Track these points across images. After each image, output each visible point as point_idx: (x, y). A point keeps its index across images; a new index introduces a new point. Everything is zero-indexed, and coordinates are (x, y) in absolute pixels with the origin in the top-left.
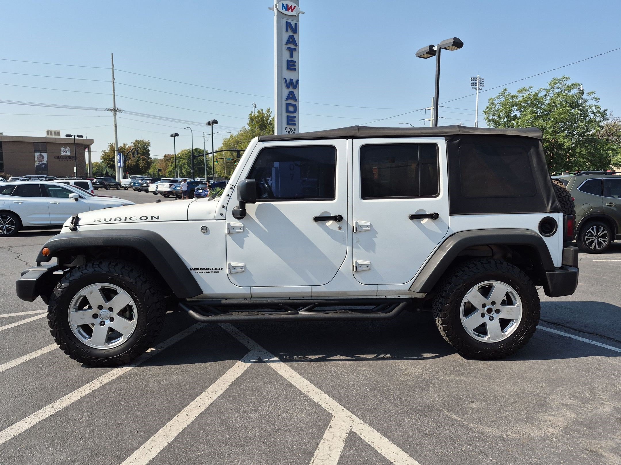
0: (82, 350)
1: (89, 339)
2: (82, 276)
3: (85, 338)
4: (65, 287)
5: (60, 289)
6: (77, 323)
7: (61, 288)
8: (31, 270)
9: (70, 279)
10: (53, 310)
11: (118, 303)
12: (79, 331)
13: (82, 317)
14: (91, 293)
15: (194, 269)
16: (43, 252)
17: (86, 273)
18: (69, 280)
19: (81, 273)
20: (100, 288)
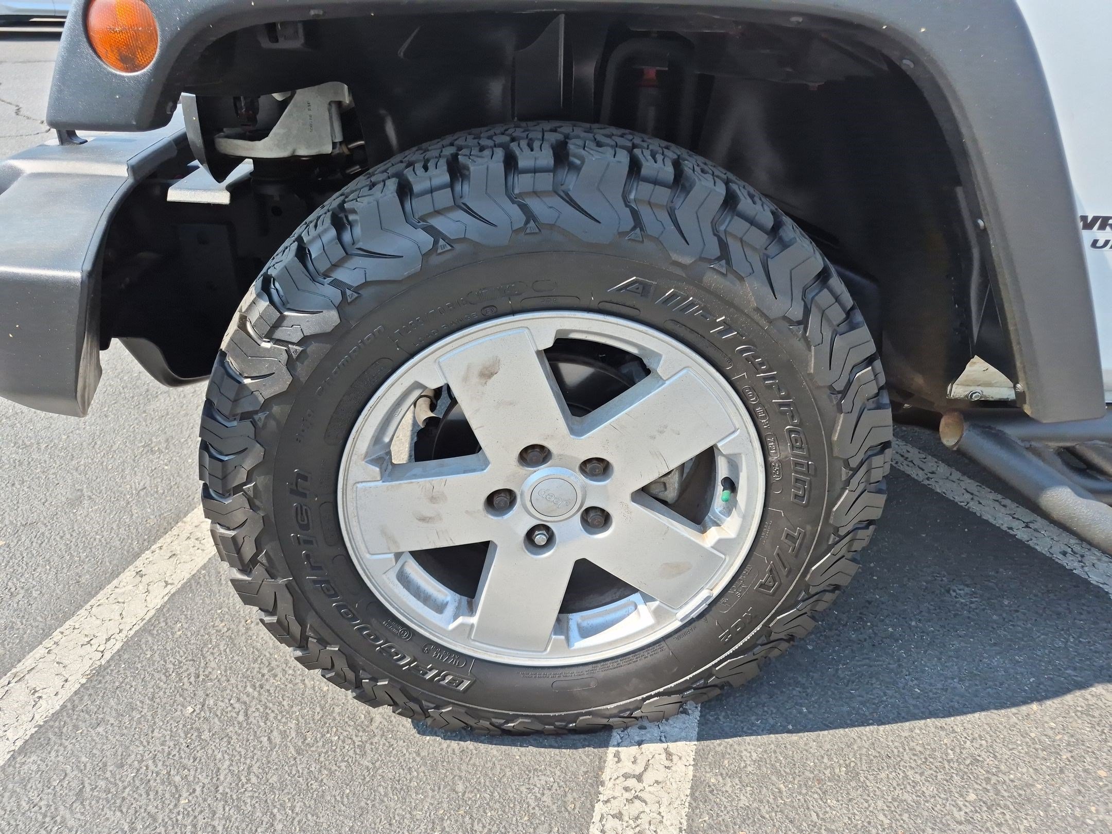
0: (428, 677)
1: (461, 620)
2: (435, 260)
3: (439, 608)
4: (307, 333)
5: (278, 342)
6: (395, 542)
7: (279, 334)
8: (28, 167)
9: (341, 275)
10: (242, 476)
11: (653, 438)
12: (403, 578)
13: (428, 510)
14: (487, 374)
15: (1095, 219)
16: (96, 37)
17: (463, 240)
18: (336, 283)
19: (426, 240)
20: (548, 342)
